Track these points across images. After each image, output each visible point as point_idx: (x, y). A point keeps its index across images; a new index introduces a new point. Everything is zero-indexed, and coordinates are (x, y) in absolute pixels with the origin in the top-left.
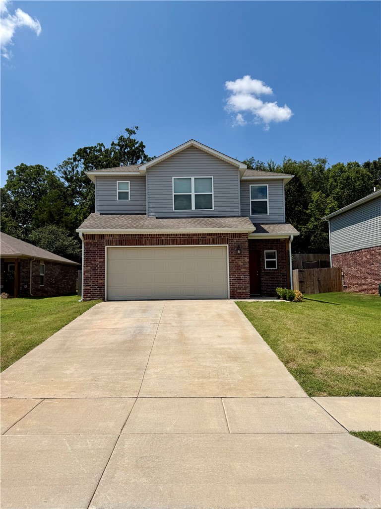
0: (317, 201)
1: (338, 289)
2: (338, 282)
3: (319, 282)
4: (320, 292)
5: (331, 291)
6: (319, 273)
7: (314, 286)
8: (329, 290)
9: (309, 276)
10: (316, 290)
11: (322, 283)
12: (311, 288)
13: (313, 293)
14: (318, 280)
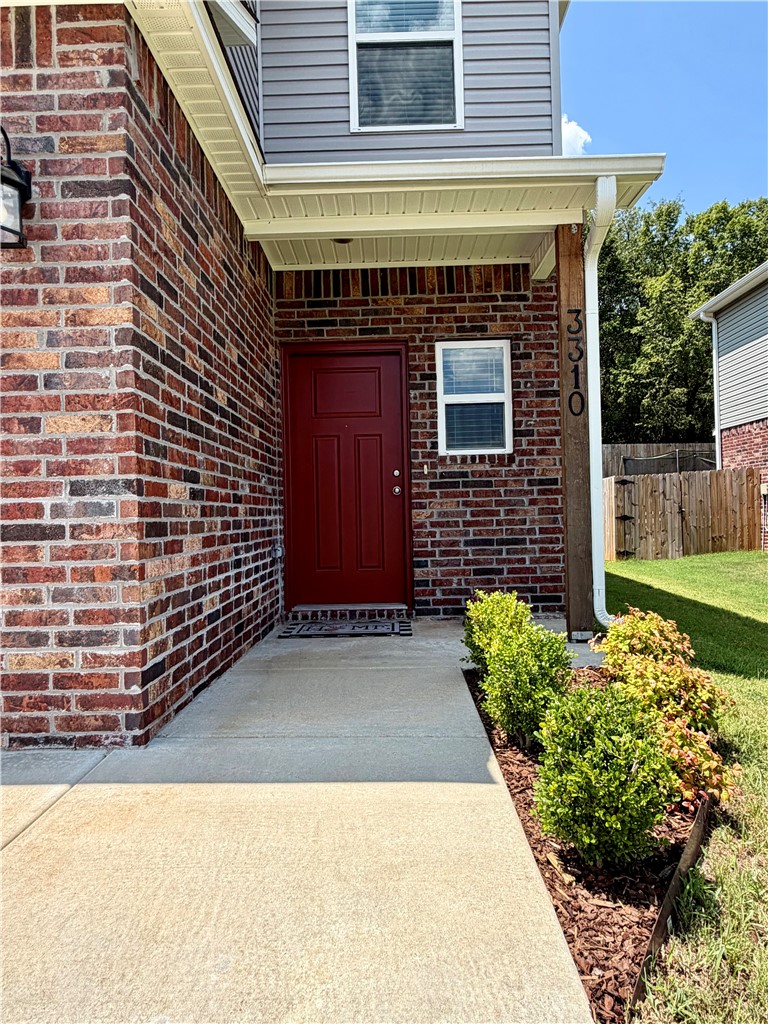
0: (661, 297)
1: (746, 543)
2: (745, 517)
3: (683, 519)
4: (686, 552)
5: (721, 549)
6: (685, 488)
7: (665, 530)
8: (717, 546)
9: (650, 500)
10: (673, 546)
11: (692, 521)
12: (656, 539)
13: (662, 554)
14: (681, 512)
